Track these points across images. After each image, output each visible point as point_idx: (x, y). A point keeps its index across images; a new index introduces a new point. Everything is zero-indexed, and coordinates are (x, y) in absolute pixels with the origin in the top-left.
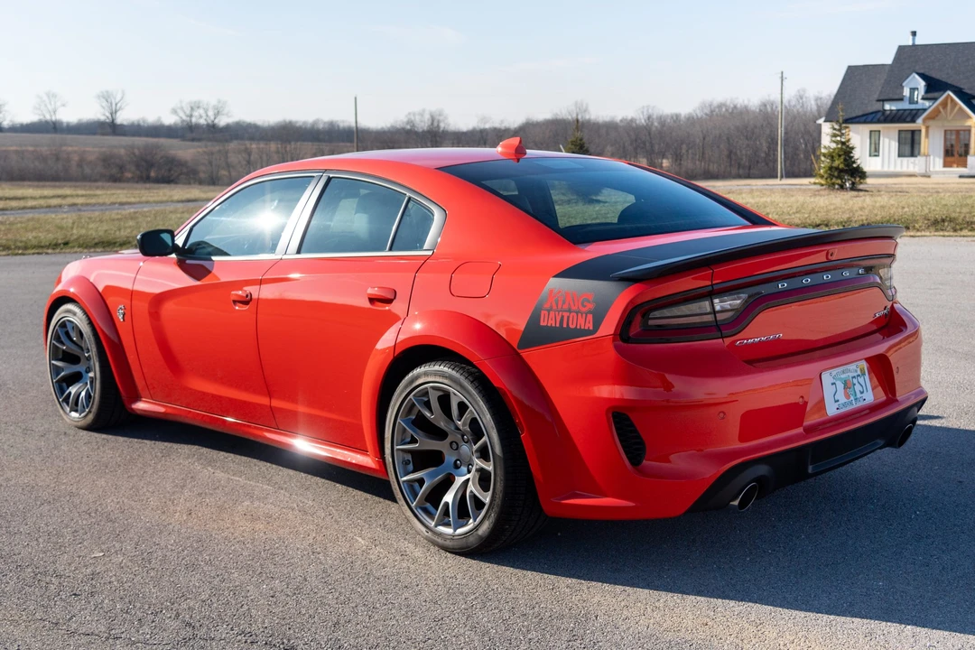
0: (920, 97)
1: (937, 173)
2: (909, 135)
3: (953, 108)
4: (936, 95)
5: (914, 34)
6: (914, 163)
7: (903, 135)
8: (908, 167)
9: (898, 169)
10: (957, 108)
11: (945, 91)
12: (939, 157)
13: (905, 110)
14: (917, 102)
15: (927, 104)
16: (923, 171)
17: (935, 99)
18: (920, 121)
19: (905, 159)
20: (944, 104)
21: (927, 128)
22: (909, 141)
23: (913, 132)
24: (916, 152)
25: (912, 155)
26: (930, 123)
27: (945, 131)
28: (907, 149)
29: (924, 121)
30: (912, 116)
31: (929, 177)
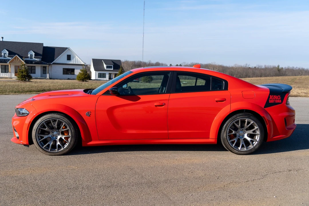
0: (7, 56)
1: (14, 77)
2: (4, 67)
3: (18, 60)
4: (12, 56)
5: (3, 38)
6: (6, 74)
7: (2, 67)
8: (4, 76)
9: (3, 76)
10: (19, 60)
11: (15, 55)
12: (14, 73)
13: (3, 59)
14: (6, 57)
15: (9, 58)
16: (10, 77)
17: (13, 57)
18: (8, 63)
19: (3, 74)
20: (15, 58)
21: (10, 65)
22: (4, 68)
23: (5, 66)
24: (7, 71)
25: (5, 72)
26: (11, 63)
27: (15, 66)
28: (4, 71)
29: (9, 63)
30: (5, 61)
31: (12, 78)
